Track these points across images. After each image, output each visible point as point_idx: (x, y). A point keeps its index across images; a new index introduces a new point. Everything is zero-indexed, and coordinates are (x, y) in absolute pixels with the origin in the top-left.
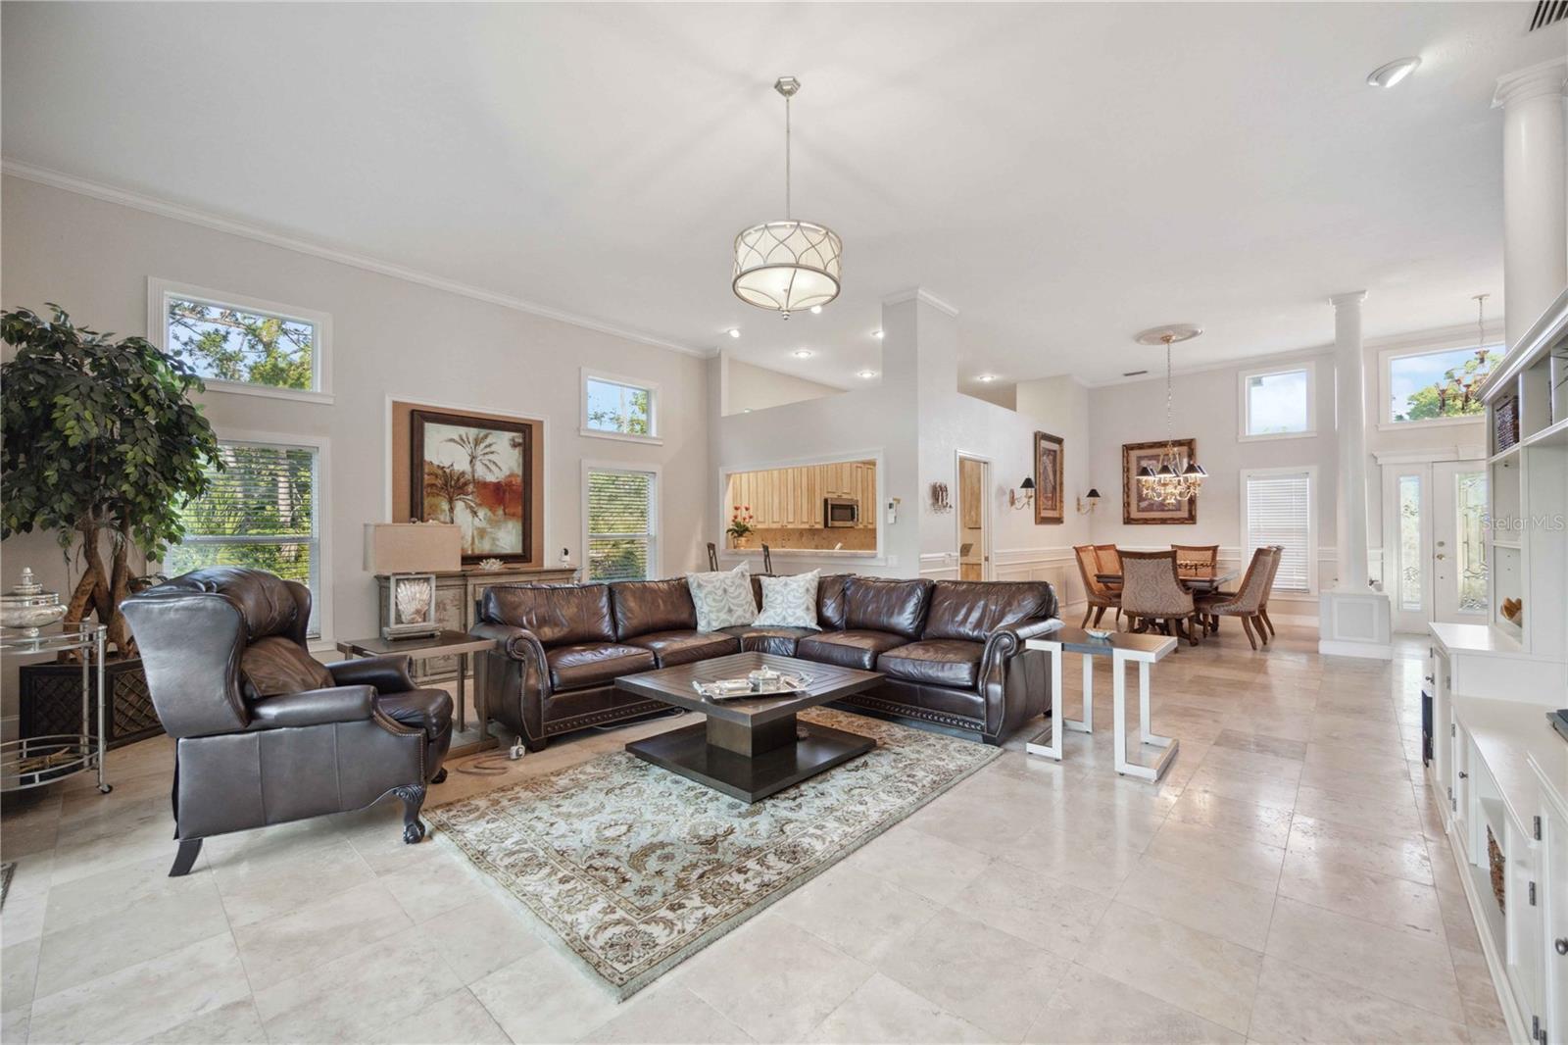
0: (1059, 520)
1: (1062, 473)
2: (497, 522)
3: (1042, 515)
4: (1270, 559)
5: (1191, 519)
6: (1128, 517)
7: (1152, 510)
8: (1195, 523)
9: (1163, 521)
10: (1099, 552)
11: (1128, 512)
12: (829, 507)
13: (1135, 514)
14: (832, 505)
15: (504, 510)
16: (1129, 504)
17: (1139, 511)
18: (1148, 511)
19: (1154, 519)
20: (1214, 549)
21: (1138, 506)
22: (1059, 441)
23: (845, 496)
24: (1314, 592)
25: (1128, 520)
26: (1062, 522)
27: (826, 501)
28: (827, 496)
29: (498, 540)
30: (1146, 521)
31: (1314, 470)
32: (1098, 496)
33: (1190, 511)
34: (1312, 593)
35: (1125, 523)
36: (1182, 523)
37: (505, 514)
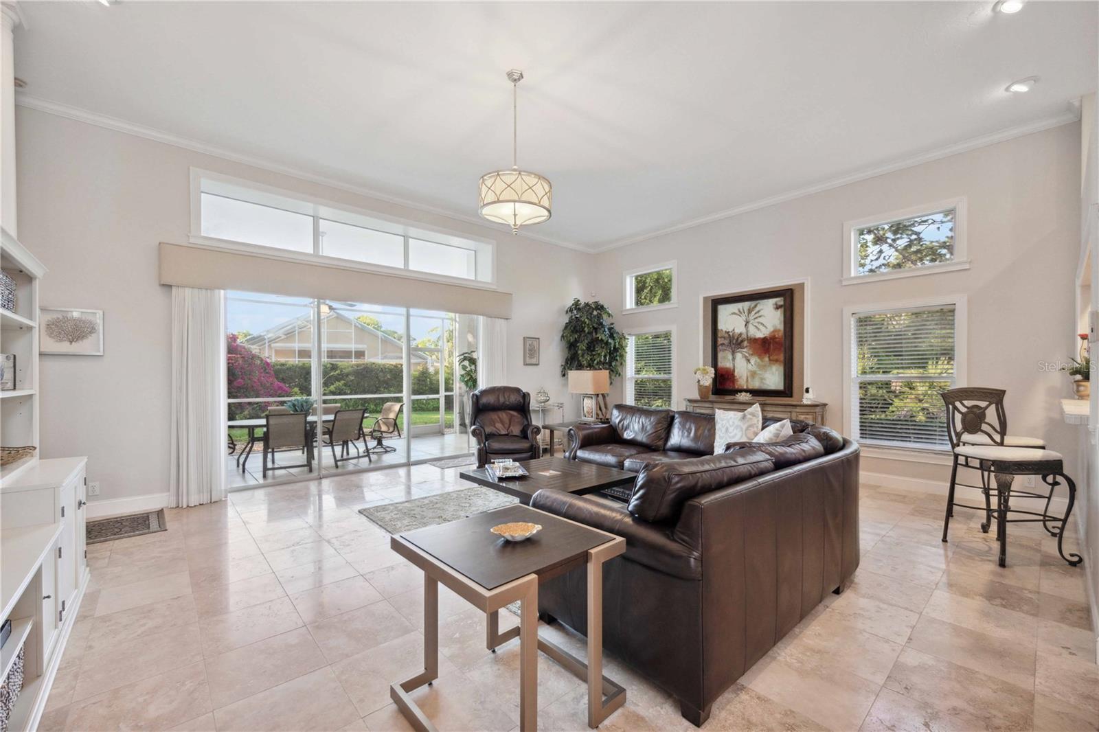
2: (765, 366)
15: (769, 357)
29: (764, 379)
37: (770, 360)
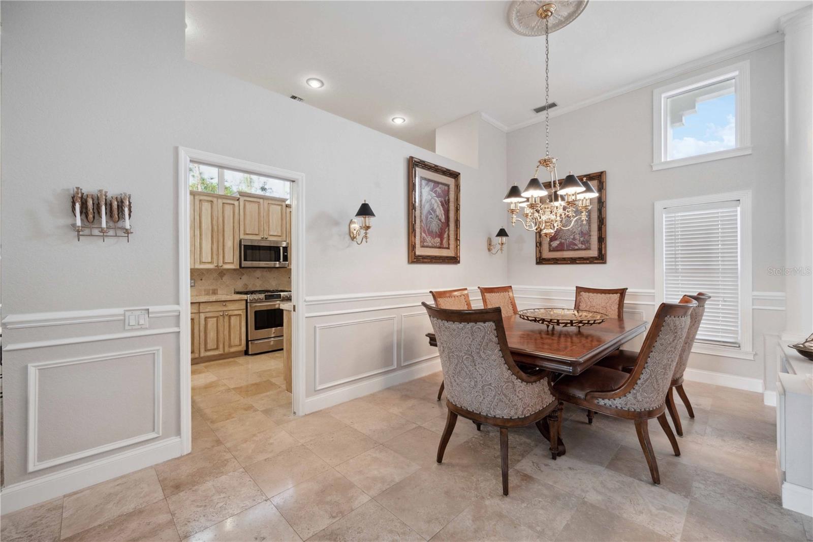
0: (454, 260)
1: (457, 209)
3: (418, 253)
4: (685, 321)
5: (601, 258)
6: (540, 257)
7: (562, 250)
8: (605, 263)
9: (573, 261)
10: (487, 295)
11: (540, 252)
12: (243, 246)
13: (546, 254)
14: (244, 246)
16: (540, 244)
17: (550, 251)
18: (558, 251)
19: (564, 259)
20: (622, 292)
21: (550, 245)
22: (455, 176)
23: (271, 239)
24: (747, 347)
25: (541, 261)
26: (459, 262)
27: (240, 241)
28: (242, 237)
30: (556, 261)
31: (747, 197)
32: (506, 235)
33: (600, 250)
34: (743, 348)
35: (538, 263)
36: (591, 263)
